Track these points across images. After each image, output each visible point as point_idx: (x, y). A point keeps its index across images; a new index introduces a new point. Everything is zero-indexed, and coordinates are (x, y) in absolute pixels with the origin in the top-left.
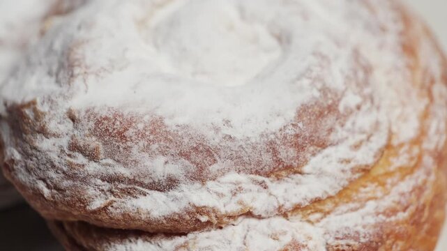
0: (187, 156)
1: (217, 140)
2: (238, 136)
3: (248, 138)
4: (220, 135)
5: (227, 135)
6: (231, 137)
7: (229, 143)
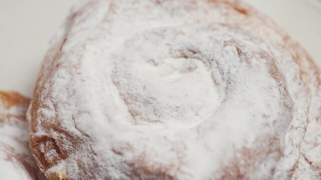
0: (270, 152)
1: (273, 129)
2: (275, 117)
3: (279, 113)
4: (271, 125)
5: (273, 123)
6: (274, 121)
7: (277, 124)
